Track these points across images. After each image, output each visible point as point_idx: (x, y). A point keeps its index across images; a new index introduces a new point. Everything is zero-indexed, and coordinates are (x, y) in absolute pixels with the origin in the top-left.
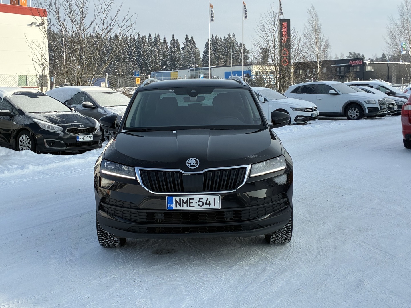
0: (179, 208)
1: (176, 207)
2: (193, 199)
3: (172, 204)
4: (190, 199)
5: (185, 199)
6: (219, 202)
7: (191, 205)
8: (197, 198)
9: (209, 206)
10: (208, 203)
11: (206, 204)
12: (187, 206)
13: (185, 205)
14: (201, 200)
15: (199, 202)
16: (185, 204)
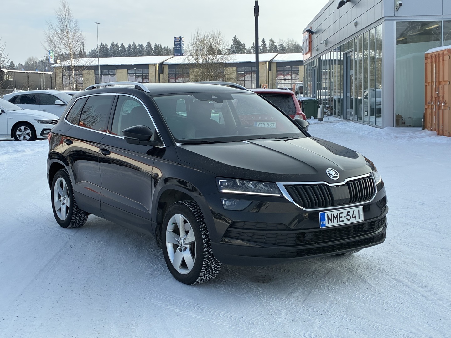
0: (331, 224)
1: (328, 223)
2: (342, 213)
3: (324, 220)
4: (340, 213)
5: (335, 213)
6: (362, 214)
7: (341, 219)
8: (345, 212)
9: (355, 219)
10: (354, 216)
11: (353, 217)
12: (338, 222)
13: (336, 221)
14: (349, 214)
15: (347, 216)
16: (336, 219)
